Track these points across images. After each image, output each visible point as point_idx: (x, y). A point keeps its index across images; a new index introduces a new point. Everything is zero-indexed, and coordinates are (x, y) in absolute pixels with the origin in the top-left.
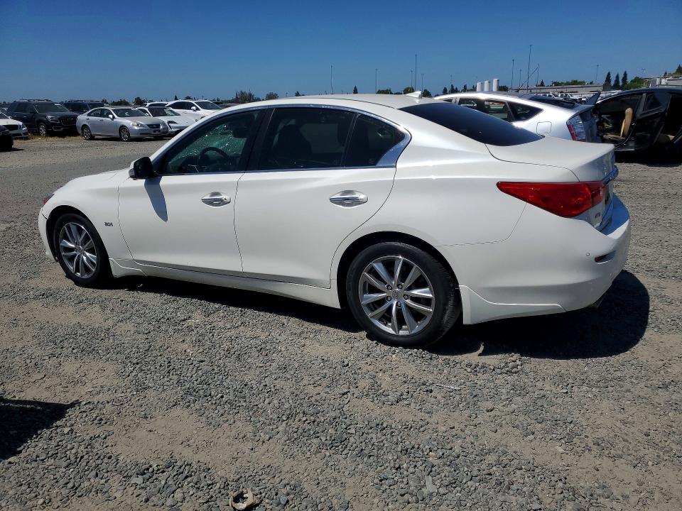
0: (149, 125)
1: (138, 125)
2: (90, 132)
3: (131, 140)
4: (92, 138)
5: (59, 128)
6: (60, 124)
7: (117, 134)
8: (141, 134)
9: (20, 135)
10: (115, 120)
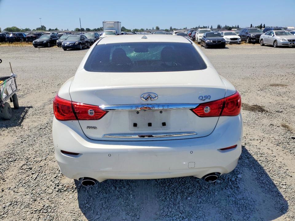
0: (288, 40)
1: (283, 40)
2: (263, 42)
3: (277, 47)
4: (263, 45)
5: (254, 40)
6: (255, 38)
7: (272, 44)
8: (283, 44)
9: (237, 42)
10: (274, 37)
